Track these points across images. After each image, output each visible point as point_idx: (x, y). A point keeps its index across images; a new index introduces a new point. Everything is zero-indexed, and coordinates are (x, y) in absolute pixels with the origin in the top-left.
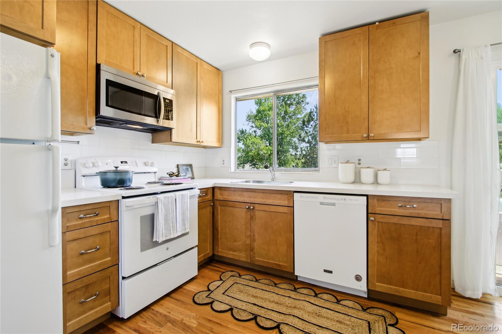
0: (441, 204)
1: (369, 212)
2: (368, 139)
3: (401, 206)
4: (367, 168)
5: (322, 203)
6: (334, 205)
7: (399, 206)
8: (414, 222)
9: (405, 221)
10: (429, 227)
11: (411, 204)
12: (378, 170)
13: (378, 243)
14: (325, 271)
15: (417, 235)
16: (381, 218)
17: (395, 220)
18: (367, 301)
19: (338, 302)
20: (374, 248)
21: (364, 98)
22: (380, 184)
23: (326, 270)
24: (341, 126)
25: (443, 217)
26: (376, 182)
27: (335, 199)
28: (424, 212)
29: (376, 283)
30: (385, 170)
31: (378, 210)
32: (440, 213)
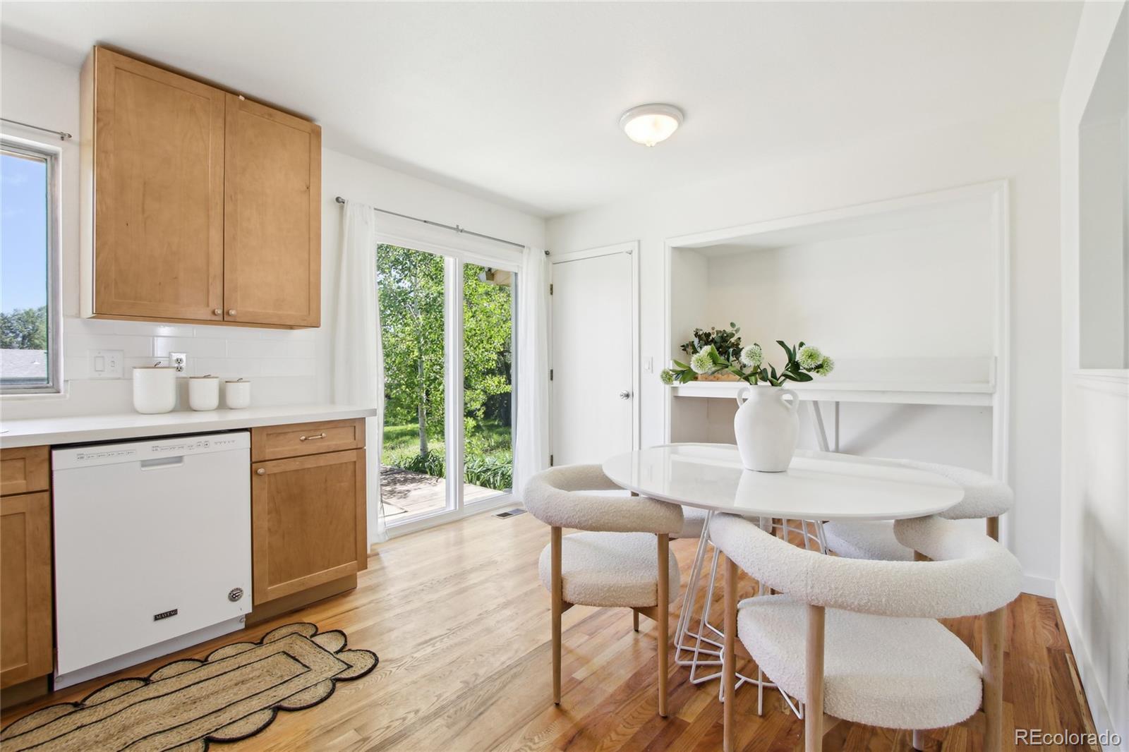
0: (355, 427)
1: (253, 460)
2: (225, 318)
3: (306, 439)
4: (205, 377)
5: (145, 464)
6: (179, 459)
7: (302, 441)
8: (323, 461)
9: (310, 463)
10: (342, 464)
11: (319, 433)
12: (227, 382)
13: (269, 513)
14: (157, 618)
15: (326, 480)
16: (274, 466)
17: (293, 465)
18: (250, 632)
19: (204, 662)
20: (264, 524)
21: (215, 236)
22: (231, 409)
23: (161, 614)
24: (160, 284)
25: (357, 445)
26: (223, 405)
27: (183, 447)
28: (334, 443)
29: (269, 588)
30: (240, 380)
31: (269, 452)
32: (352, 440)
